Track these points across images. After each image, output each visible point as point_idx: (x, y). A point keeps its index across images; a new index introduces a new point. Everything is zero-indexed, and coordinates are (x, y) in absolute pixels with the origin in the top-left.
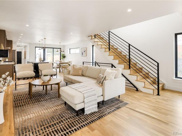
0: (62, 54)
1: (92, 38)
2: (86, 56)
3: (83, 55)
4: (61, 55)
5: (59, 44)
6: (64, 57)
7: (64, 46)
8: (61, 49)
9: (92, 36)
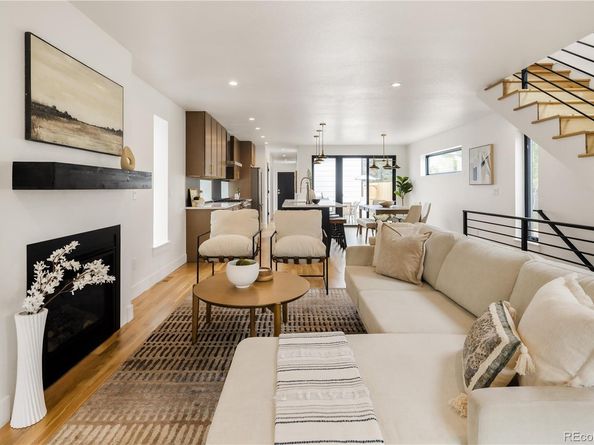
0: (399, 178)
1: (505, 89)
2: (492, 183)
3: (475, 178)
4: (397, 179)
5: (379, 140)
6: (406, 187)
7: (406, 147)
8: (394, 158)
9: (505, 82)
